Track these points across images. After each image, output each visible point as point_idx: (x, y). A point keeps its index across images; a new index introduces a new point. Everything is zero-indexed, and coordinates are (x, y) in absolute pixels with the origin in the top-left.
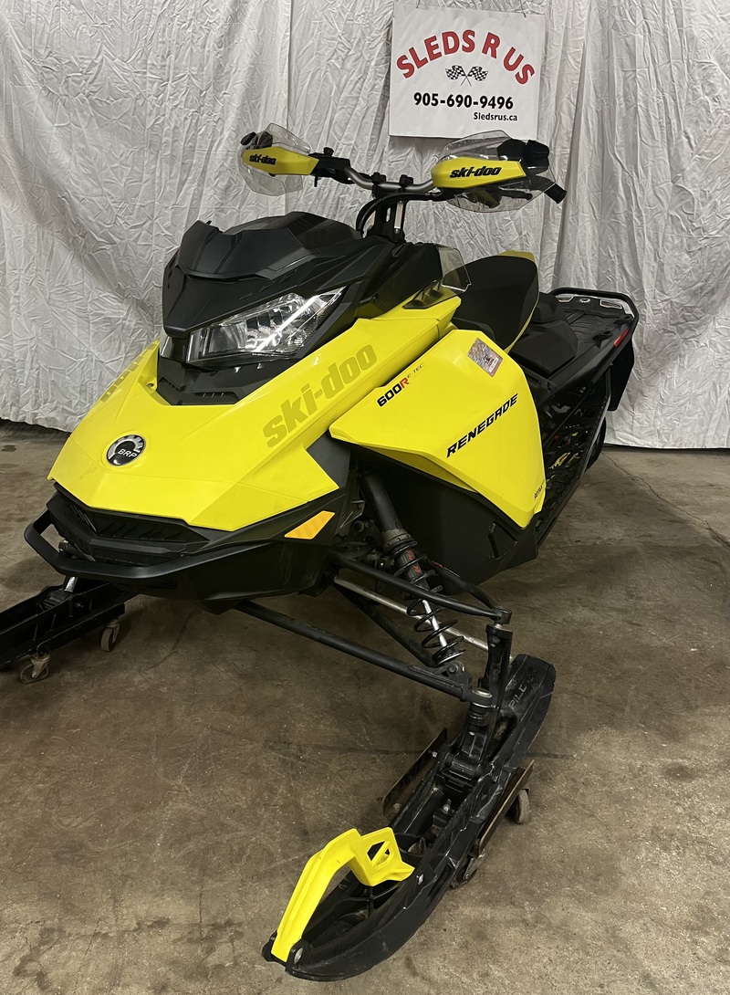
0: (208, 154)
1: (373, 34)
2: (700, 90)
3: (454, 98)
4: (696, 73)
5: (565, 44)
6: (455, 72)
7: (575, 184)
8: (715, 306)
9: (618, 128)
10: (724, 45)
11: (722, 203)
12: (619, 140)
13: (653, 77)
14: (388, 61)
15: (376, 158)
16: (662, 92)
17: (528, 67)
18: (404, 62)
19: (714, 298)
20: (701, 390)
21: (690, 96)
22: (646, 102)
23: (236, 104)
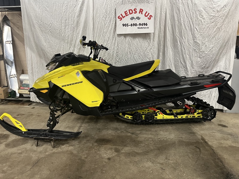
0: (76, 41)
1: (112, 12)
2: (199, 17)
3: (132, 24)
4: (197, 13)
5: (161, 9)
6: (132, 18)
7: (166, 42)
8: (209, 71)
9: (177, 28)
10: (205, 5)
11: (208, 45)
12: (177, 31)
13: (185, 15)
14: (116, 17)
15: (114, 39)
16: (188, 18)
17: (151, 16)
18: (120, 17)
19: (208, 69)
20: (207, 94)
21: (196, 19)
22: (184, 21)
23: (81, 30)
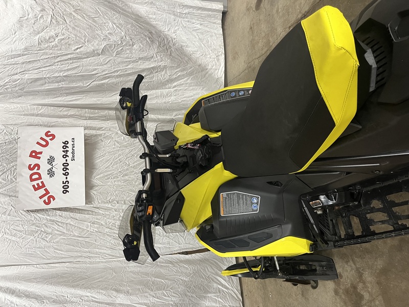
0: (99, 303)
1: (33, 219)
2: (53, 44)
3: (64, 172)
4: (44, 46)
5: (33, 115)
6: (51, 173)
7: (103, 104)
8: (157, 31)
9: (74, 85)
10: (29, 32)
11: (108, 30)
12: (80, 84)
13: (47, 68)
14: (47, 210)
15: (96, 210)
16: (55, 63)
17: (47, 134)
18: (47, 201)
19: (154, 32)
20: (197, 37)
21: (56, 49)
22: (61, 71)
23: (73, 291)
